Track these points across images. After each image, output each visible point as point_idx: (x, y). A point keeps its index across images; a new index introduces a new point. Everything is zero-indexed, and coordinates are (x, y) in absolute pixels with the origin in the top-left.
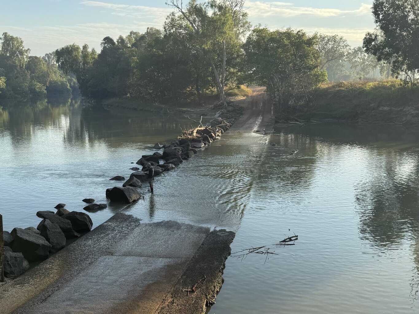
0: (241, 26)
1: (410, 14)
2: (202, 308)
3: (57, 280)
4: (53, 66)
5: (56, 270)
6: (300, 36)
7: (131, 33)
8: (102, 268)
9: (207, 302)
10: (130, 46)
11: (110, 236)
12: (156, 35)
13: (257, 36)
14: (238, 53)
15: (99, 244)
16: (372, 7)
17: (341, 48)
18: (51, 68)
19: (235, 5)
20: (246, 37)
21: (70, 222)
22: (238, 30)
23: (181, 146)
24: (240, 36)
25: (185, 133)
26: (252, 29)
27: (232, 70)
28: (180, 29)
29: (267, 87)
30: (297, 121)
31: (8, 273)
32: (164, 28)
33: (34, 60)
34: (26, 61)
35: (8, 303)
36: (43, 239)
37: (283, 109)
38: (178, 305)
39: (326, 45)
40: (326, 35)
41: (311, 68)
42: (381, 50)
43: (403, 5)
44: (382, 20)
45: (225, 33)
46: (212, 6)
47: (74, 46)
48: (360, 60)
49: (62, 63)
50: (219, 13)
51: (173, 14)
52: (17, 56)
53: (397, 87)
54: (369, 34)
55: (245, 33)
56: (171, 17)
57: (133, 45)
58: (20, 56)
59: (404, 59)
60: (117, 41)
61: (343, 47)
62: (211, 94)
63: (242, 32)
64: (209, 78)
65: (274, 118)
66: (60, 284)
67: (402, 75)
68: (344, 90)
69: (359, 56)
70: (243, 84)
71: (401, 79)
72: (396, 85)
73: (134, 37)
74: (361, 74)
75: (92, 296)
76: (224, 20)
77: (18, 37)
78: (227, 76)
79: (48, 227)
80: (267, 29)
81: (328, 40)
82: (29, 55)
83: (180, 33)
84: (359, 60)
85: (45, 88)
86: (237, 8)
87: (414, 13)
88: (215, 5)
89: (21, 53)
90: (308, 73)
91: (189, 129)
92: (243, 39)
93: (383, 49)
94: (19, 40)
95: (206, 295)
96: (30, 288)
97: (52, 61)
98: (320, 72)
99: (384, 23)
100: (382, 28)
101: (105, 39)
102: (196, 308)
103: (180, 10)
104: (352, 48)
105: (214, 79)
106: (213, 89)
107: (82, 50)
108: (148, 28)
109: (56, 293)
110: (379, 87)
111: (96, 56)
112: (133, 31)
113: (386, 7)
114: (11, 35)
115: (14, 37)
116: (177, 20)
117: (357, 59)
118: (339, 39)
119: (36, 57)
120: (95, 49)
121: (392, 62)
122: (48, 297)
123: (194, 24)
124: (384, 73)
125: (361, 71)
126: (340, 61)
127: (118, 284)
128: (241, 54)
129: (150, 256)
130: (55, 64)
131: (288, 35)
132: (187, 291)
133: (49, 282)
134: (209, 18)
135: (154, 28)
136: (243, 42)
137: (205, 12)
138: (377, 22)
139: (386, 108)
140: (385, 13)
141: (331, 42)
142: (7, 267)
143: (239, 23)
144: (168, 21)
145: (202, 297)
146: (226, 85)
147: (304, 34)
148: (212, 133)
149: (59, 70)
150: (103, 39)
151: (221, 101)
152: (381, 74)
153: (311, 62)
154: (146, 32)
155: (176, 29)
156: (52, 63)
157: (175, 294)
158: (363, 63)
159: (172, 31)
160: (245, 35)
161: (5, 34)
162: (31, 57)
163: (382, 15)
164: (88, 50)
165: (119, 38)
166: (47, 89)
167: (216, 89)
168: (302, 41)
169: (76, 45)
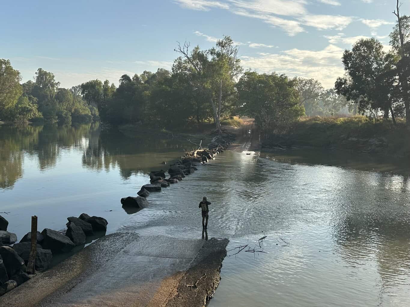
0: (235, 70)
1: (374, 63)
2: (203, 301)
3: (80, 274)
4: (78, 97)
5: (79, 265)
6: (283, 79)
7: (144, 72)
8: (118, 265)
9: (207, 296)
10: (143, 82)
11: (125, 238)
12: (165, 74)
13: (248, 78)
14: (232, 91)
15: (115, 244)
16: (343, 57)
17: (316, 89)
18: (77, 98)
19: (230, 53)
20: (239, 78)
21: (91, 225)
22: (233, 72)
23: (184, 164)
24: (234, 77)
25: (187, 154)
26: (244, 72)
27: (227, 104)
28: (185, 71)
29: (255, 119)
30: (280, 147)
31: (38, 267)
32: (172, 69)
33: (63, 92)
34: (56, 92)
35: (38, 292)
36: (68, 239)
37: (268, 137)
38: (182, 298)
39: (304, 86)
40: (304, 79)
41: (292, 105)
42: (350, 92)
43: (367, 56)
44: (350, 68)
45: (222, 75)
46: (212, 53)
47: (97, 81)
48: (332, 99)
49: (86, 95)
50: (217, 59)
51: (180, 58)
52: (49, 87)
53: (363, 122)
54: (339, 78)
55: (238, 75)
56: (178, 61)
57: (146, 82)
58: (51, 88)
59: (369, 100)
60: (133, 78)
61: (318, 88)
62: (209, 123)
63: (236, 74)
64: (207, 110)
65: (261, 144)
66: (82, 277)
67: (368, 113)
68: (319, 123)
69: (331, 96)
70: (235, 115)
71: (366, 116)
72: (363, 120)
73: (146, 76)
74: (332, 111)
75: (110, 288)
76: (222, 64)
77: (51, 72)
78: (222, 109)
79: (73, 229)
80: (256, 72)
81: (306, 83)
82: (59, 87)
83: (185, 74)
84: (330, 99)
85: (71, 114)
86: (232, 55)
87: (377, 63)
88: (215, 52)
89: (53, 85)
90: (290, 108)
91: (191, 151)
92: (236, 80)
93: (351, 91)
94: (51, 75)
95: (207, 291)
96: (57, 280)
97: (77, 93)
98: (299, 108)
99: (352, 70)
100: (350, 74)
101: (123, 77)
102: (198, 301)
103: (186, 55)
104: (325, 89)
105: (212, 111)
106: (210, 119)
107: (103, 84)
108: (159, 69)
109: (79, 285)
110: (348, 122)
111: (115, 90)
112: (146, 71)
113: (354, 57)
114: (45, 71)
115: (47, 72)
116: (183, 63)
117: (329, 98)
118: (315, 82)
119: (64, 89)
120: (114, 84)
121: (359, 102)
122: (72, 288)
123: (196, 67)
124: (352, 110)
125: (332, 108)
126: (316, 100)
127: (131, 279)
128: (234, 91)
129: (158, 256)
130: (80, 95)
131: (273, 77)
132: (190, 286)
133: (73, 275)
134: (209, 62)
135: (164, 69)
136: (236, 82)
137: (206, 58)
138: (346, 70)
139: (354, 139)
140: (353, 62)
141: (308, 84)
142: (38, 262)
143: (233, 67)
144: (176, 64)
145: (203, 292)
146: (221, 116)
147: (286, 78)
148: (210, 155)
149: (83, 100)
150: (121, 76)
151: (217, 129)
152: (349, 111)
153: (292, 100)
154: (157, 72)
155: (182, 70)
156: (77, 95)
157: (180, 289)
158: (334, 102)
159: (178, 72)
160: (238, 76)
161: (40, 70)
162: (60, 89)
163: (350, 64)
164: (108, 85)
165: (135, 76)
166: (72, 115)
167: (213, 119)
168: (285, 83)
169: (99, 81)
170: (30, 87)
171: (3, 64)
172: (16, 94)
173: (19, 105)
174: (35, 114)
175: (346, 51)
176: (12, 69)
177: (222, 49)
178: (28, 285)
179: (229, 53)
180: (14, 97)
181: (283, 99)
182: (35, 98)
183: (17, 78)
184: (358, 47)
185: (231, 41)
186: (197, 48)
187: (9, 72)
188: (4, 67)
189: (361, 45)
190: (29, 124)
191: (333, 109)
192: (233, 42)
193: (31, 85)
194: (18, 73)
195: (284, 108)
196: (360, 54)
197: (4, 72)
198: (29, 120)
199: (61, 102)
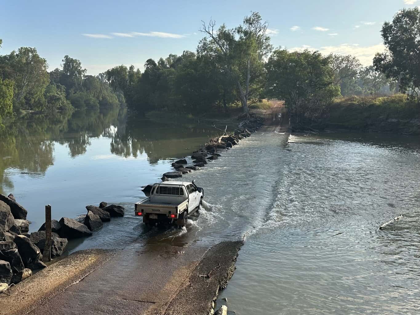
0: (264, 49)
1: (417, 36)
2: (215, 292)
3: (94, 262)
6: (316, 57)
7: (170, 56)
9: (220, 287)
10: (169, 66)
12: (190, 57)
13: (277, 56)
14: (260, 72)
16: (381, 30)
17: (353, 67)
18: (104, 85)
20: (268, 58)
21: (109, 213)
22: (262, 52)
23: (208, 151)
24: (263, 57)
25: (212, 140)
26: (273, 50)
27: (255, 86)
28: (211, 52)
29: (285, 101)
30: (312, 131)
31: (54, 255)
32: (197, 51)
33: (90, 78)
34: (83, 79)
35: (52, 281)
36: (85, 227)
37: (299, 120)
38: (194, 288)
39: (340, 64)
40: (340, 56)
41: (326, 85)
42: (389, 69)
44: (391, 41)
45: (249, 55)
46: (238, 32)
48: (372, 77)
49: (113, 81)
50: (244, 38)
51: (205, 39)
52: (76, 75)
53: (404, 101)
54: (378, 54)
55: (267, 54)
56: (203, 42)
57: (171, 66)
58: (78, 75)
59: (411, 76)
60: (158, 63)
61: (356, 66)
62: (236, 107)
63: (265, 53)
67: (409, 90)
68: (355, 104)
69: (371, 74)
70: (264, 98)
71: (408, 94)
73: (172, 59)
74: (372, 90)
76: (249, 43)
77: (77, 59)
78: (250, 92)
79: (90, 217)
80: (286, 50)
81: (342, 60)
82: (86, 75)
83: (211, 55)
84: (370, 77)
85: (98, 102)
86: (261, 33)
88: (242, 30)
89: (80, 72)
90: (323, 88)
91: (215, 137)
92: (266, 60)
93: (391, 68)
94: (78, 62)
95: (220, 281)
96: (71, 269)
97: (104, 79)
98: (334, 88)
99: (392, 45)
100: (390, 49)
101: (148, 61)
102: (210, 292)
103: (211, 35)
104: (364, 67)
105: (239, 94)
106: (238, 103)
107: (129, 70)
108: (184, 51)
110: (388, 101)
111: (140, 76)
112: (172, 54)
113: (394, 30)
114: (71, 58)
115: (74, 59)
116: (209, 44)
117: (369, 76)
118: (352, 59)
119: (91, 76)
120: (139, 69)
121: (400, 79)
123: (223, 48)
124: (393, 89)
126: (354, 78)
128: (263, 72)
130: (107, 82)
131: (306, 55)
132: (202, 277)
134: (237, 42)
135: (189, 51)
136: (266, 62)
137: (233, 37)
138: (386, 44)
139: (394, 120)
140: (393, 35)
141: (345, 61)
143: (261, 46)
144: (200, 45)
145: (216, 283)
146: (249, 99)
147: (319, 55)
148: (235, 141)
149: (110, 87)
150: (146, 61)
151: (245, 113)
152: (391, 90)
153: (326, 79)
154: (182, 54)
155: (208, 52)
156: (105, 81)
157: (193, 279)
158: (375, 80)
159: (204, 54)
160: (267, 56)
161: (66, 57)
162: (87, 76)
163: (390, 38)
164: (134, 70)
165: (160, 60)
166: (100, 103)
167: (240, 103)
168: (318, 61)
169: (124, 66)
170: (58, 75)
171: (30, 52)
172: (44, 83)
173: (48, 94)
174: (63, 102)
175: (386, 24)
176: (38, 57)
177: (249, 26)
178: (42, 274)
179: (258, 30)
180: (42, 86)
181: (316, 79)
182: (63, 86)
183: (44, 67)
184: (399, 19)
185: (259, 17)
186: (223, 27)
187: (36, 61)
188: (30, 55)
189: (403, 16)
190: (58, 112)
191: (373, 88)
192: (261, 18)
193: (59, 73)
194: (45, 61)
195: (317, 89)
196: (401, 26)
197: (32, 61)
198: (58, 109)
199: (89, 89)
